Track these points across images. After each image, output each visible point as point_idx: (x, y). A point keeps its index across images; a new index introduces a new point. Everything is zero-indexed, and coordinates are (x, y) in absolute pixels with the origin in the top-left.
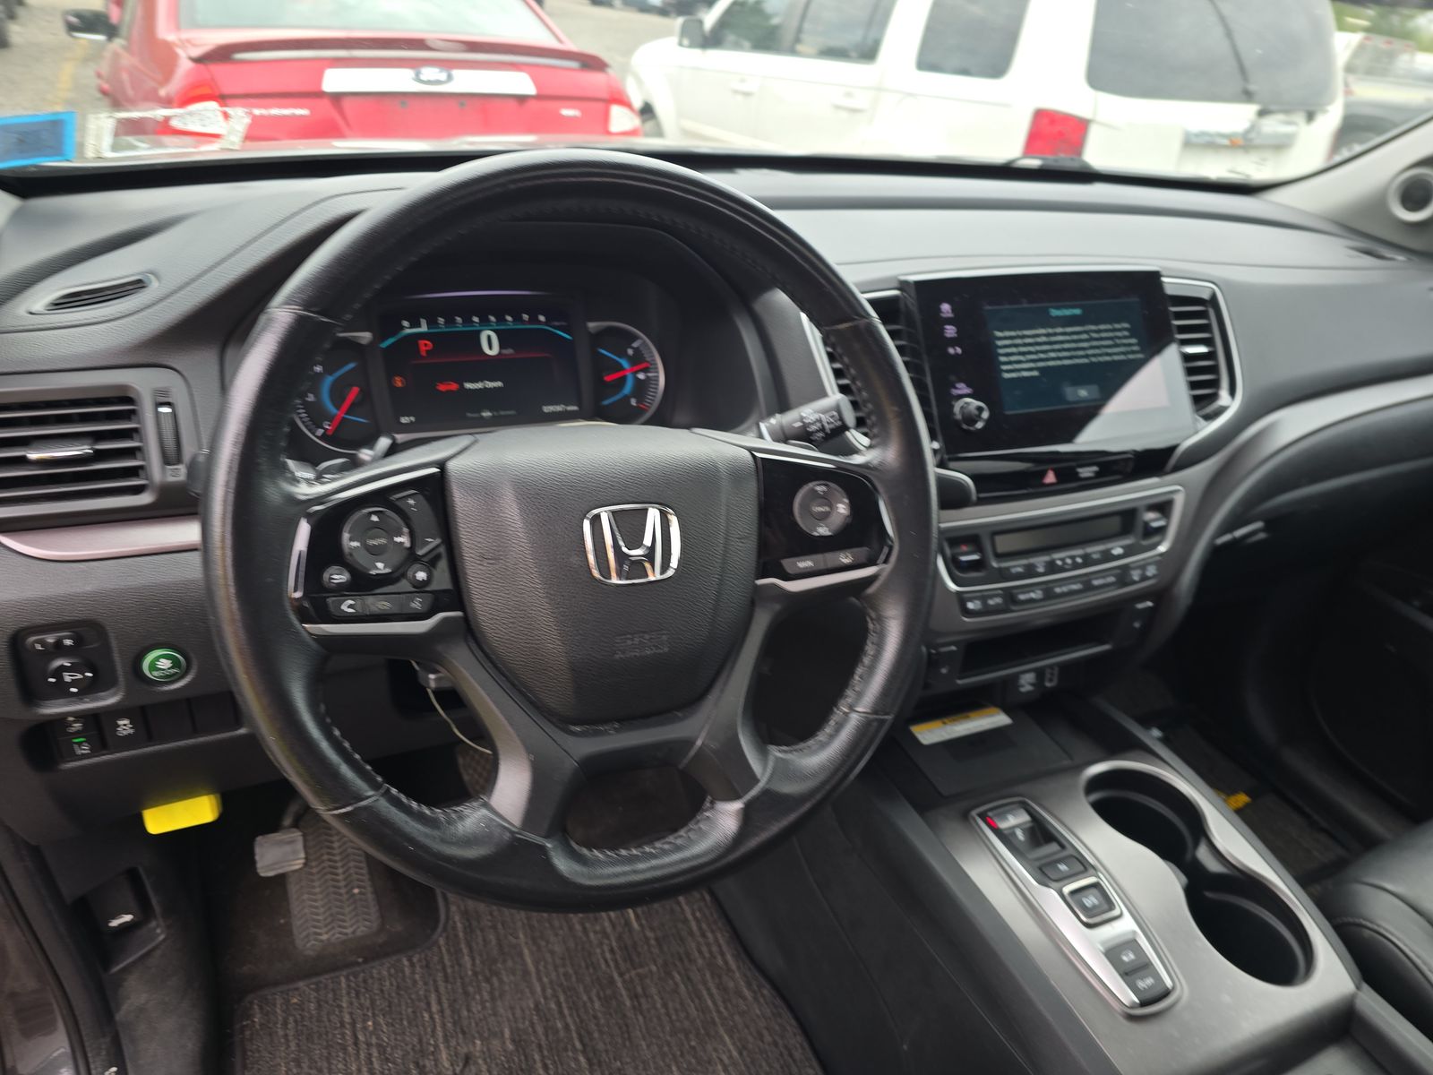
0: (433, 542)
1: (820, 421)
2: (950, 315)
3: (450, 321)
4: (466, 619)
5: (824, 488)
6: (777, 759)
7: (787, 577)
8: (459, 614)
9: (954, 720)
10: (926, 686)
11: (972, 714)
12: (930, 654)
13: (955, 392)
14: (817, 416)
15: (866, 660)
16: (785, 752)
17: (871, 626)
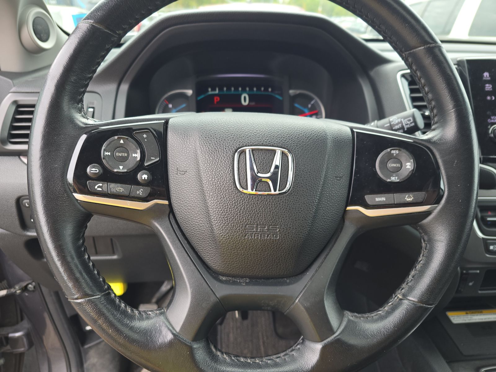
0: (155, 160)
1: (401, 122)
2: (489, 79)
3: (229, 89)
4: (170, 205)
5: (397, 152)
6: (349, 321)
7: (367, 206)
8: (166, 202)
9: (472, 313)
10: (458, 291)
11: (484, 311)
12: (462, 273)
13: (489, 121)
14: (399, 120)
15: (418, 267)
16: (356, 317)
17: (423, 245)
